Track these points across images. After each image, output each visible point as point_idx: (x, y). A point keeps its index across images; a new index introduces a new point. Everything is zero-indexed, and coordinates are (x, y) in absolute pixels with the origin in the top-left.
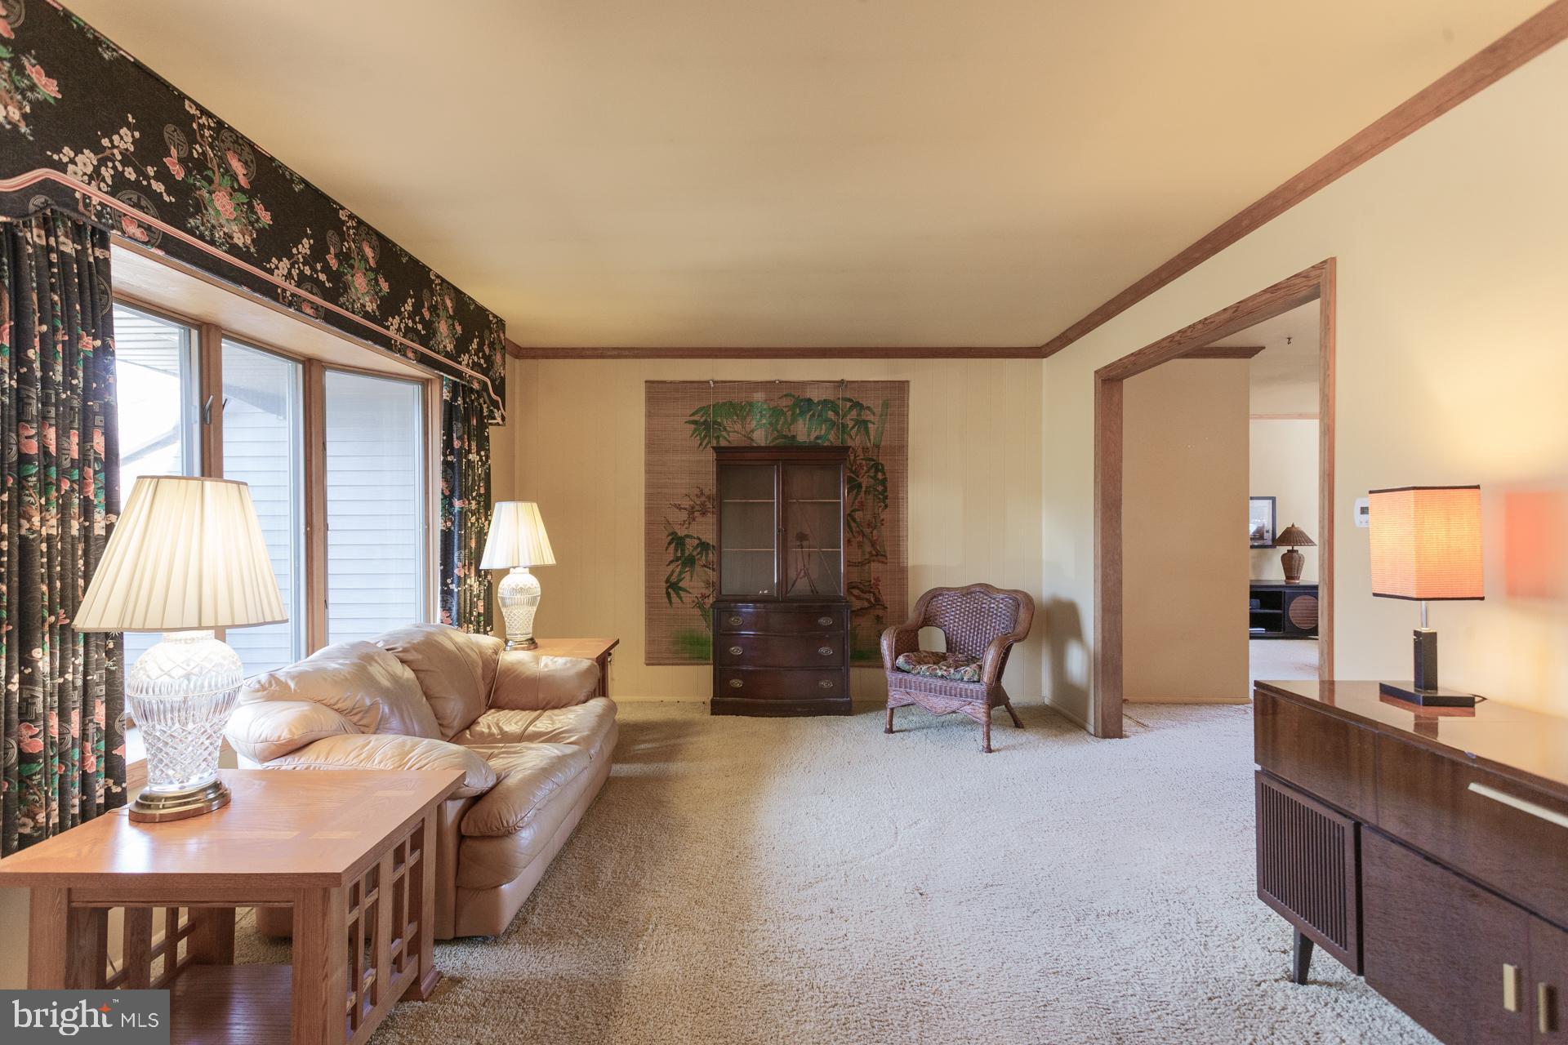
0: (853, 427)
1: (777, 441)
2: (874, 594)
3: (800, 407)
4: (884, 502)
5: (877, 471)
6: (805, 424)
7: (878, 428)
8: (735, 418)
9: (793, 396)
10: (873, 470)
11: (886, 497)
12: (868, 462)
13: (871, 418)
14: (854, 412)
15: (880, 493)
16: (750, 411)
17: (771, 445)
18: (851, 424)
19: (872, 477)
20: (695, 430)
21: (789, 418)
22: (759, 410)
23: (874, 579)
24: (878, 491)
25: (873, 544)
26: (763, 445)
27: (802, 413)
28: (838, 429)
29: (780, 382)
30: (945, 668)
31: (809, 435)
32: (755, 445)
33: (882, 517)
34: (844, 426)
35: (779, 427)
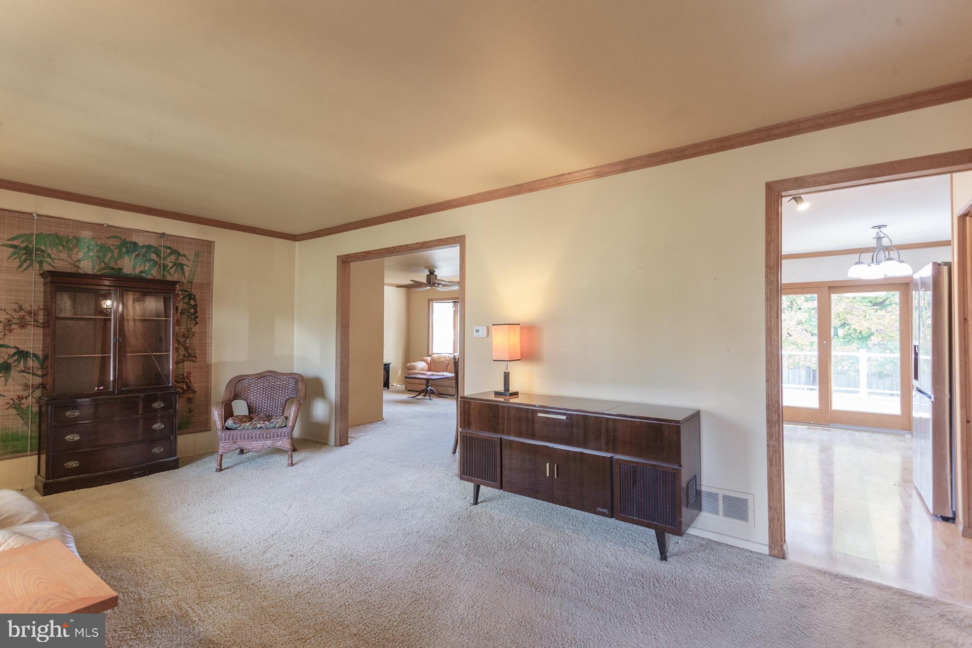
0: (172, 267)
1: (105, 271)
2: (186, 383)
3: (127, 248)
4: (195, 320)
5: (190, 299)
6: (130, 261)
7: (191, 270)
8: (61, 248)
9: (120, 239)
10: (187, 299)
11: (197, 317)
12: (183, 292)
13: (186, 262)
14: (173, 257)
15: (192, 314)
16: (76, 244)
17: (98, 273)
18: (170, 265)
19: (186, 303)
20: (13, 253)
21: (116, 255)
22: (87, 245)
23: (187, 373)
24: (191, 313)
25: (186, 349)
26: (91, 273)
27: (128, 252)
28: (160, 267)
29: (108, 226)
31: (134, 269)
32: (81, 272)
33: (193, 330)
34: (165, 266)
35: (106, 260)
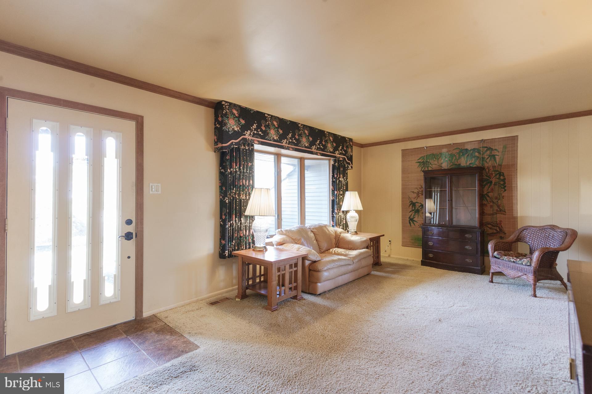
0: (487, 158)
1: (453, 166)
2: (499, 228)
3: (462, 152)
4: (504, 189)
5: (500, 176)
6: (464, 159)
7: (501, 157)
8: (435, 159)
9: (459, 149)
10: (498, 175)
11: (505, 186)
12: (495, 172)
13: (497, 153)
14: (488, 152)
15: (502, 185)
16: (440, 156)
17: (450, 168)
18: (486, 157)
19: (497, 178)
20: (419, 165)
21: (457, 157)
22: (444, 155)
23: (499, 221)
24: (501, 184)
25: (498, 206)
26: (446, 168)
27: (463, 155)
28: (480, 159)
29: (453, 144)
30: (515, 258)
31: (466, 163)
32: (443, 169)
33: (503, 195)
34: (483, 158)
35: (453, 161)
